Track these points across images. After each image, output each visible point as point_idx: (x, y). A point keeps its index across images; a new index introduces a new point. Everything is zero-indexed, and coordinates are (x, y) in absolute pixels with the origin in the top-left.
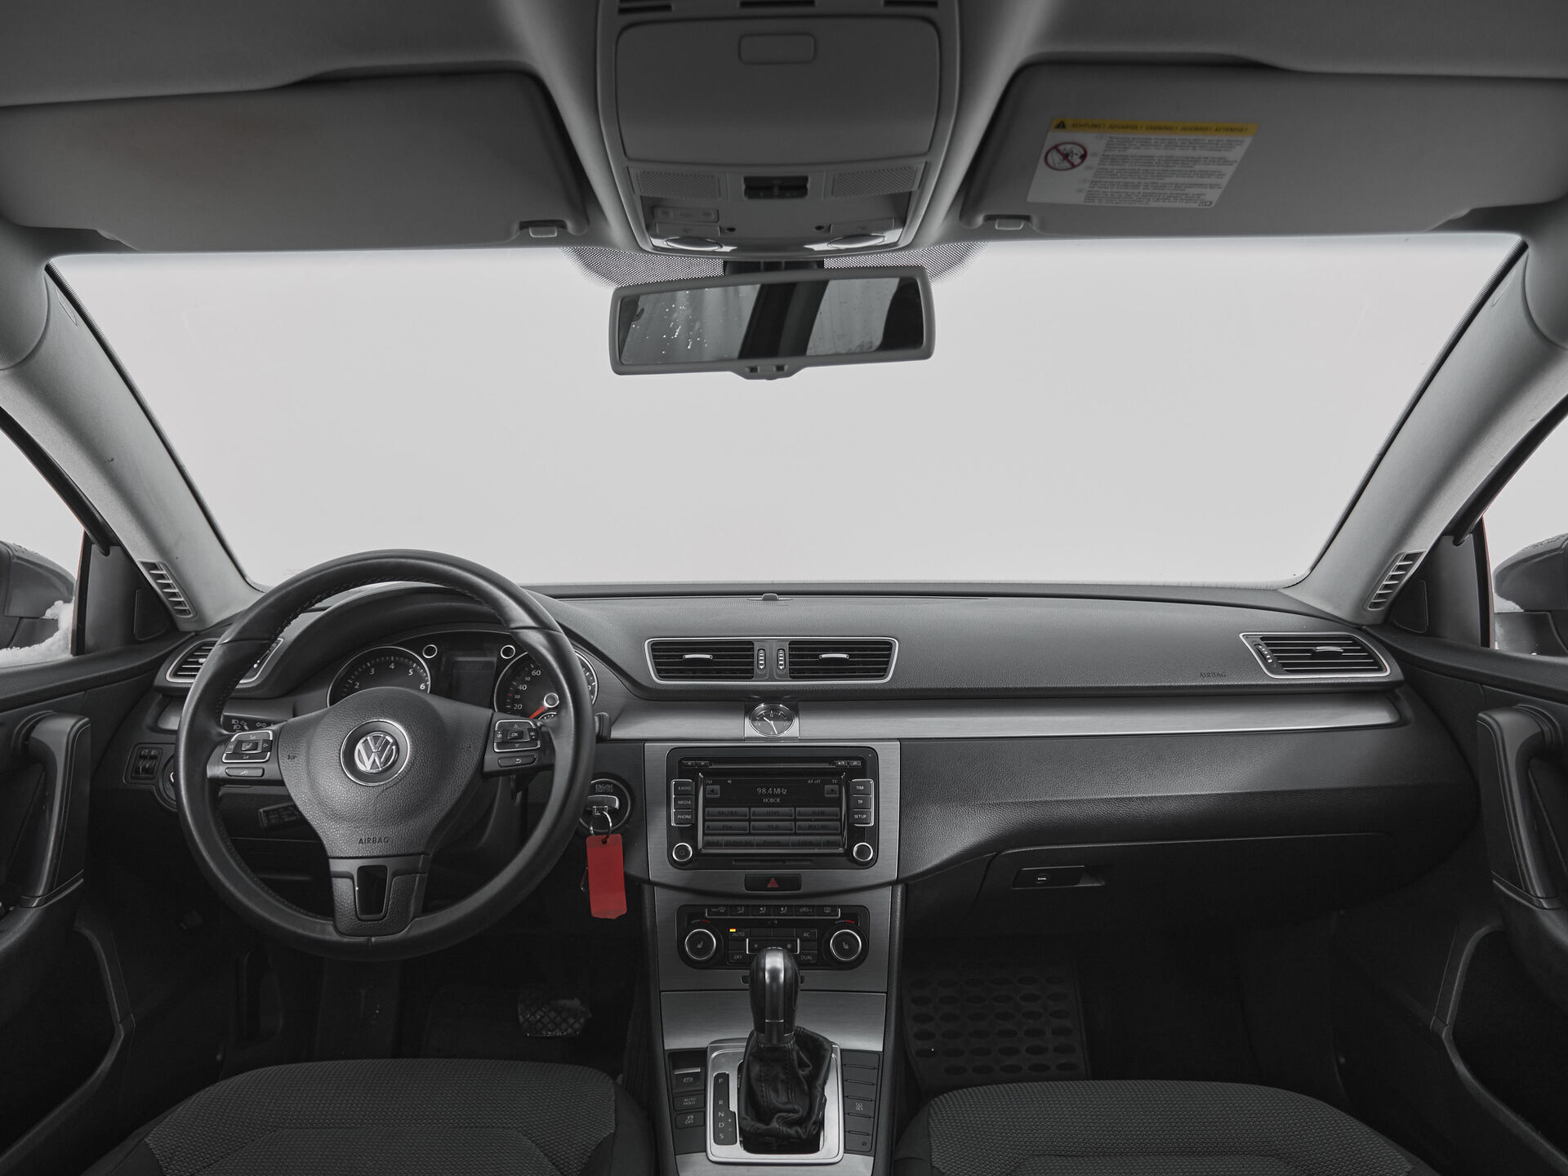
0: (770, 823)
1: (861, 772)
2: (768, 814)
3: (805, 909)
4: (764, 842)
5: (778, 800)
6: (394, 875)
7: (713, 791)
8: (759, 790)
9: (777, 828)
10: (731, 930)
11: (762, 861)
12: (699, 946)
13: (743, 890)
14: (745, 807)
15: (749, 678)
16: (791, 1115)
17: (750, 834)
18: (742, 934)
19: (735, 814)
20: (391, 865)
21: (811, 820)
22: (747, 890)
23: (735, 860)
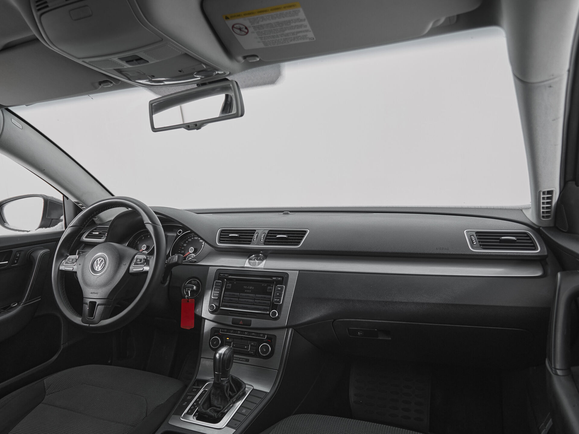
0: (246, 300)
1: (281, 283)
2: (246, 296)
3: (253, 334)
4: (242, 307)
5: (250, 291)
6: (98, 305)
7: (229, 286)
8: (244, 287)
9: (248, 302)
10: (227, 338)
11: (239, 314)
12: (215, 343)
13: (231, 324)
14: (238, 293)
15: (249, 244)
16: (218, 409)
17: (238, 303)
18: (231, 340)
19: (234, 295)
20: (98, 302)
21: (259, 300)
22: (232, 324)
23: (230, 313)
